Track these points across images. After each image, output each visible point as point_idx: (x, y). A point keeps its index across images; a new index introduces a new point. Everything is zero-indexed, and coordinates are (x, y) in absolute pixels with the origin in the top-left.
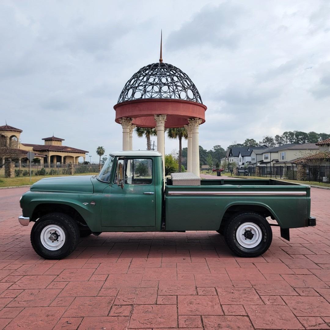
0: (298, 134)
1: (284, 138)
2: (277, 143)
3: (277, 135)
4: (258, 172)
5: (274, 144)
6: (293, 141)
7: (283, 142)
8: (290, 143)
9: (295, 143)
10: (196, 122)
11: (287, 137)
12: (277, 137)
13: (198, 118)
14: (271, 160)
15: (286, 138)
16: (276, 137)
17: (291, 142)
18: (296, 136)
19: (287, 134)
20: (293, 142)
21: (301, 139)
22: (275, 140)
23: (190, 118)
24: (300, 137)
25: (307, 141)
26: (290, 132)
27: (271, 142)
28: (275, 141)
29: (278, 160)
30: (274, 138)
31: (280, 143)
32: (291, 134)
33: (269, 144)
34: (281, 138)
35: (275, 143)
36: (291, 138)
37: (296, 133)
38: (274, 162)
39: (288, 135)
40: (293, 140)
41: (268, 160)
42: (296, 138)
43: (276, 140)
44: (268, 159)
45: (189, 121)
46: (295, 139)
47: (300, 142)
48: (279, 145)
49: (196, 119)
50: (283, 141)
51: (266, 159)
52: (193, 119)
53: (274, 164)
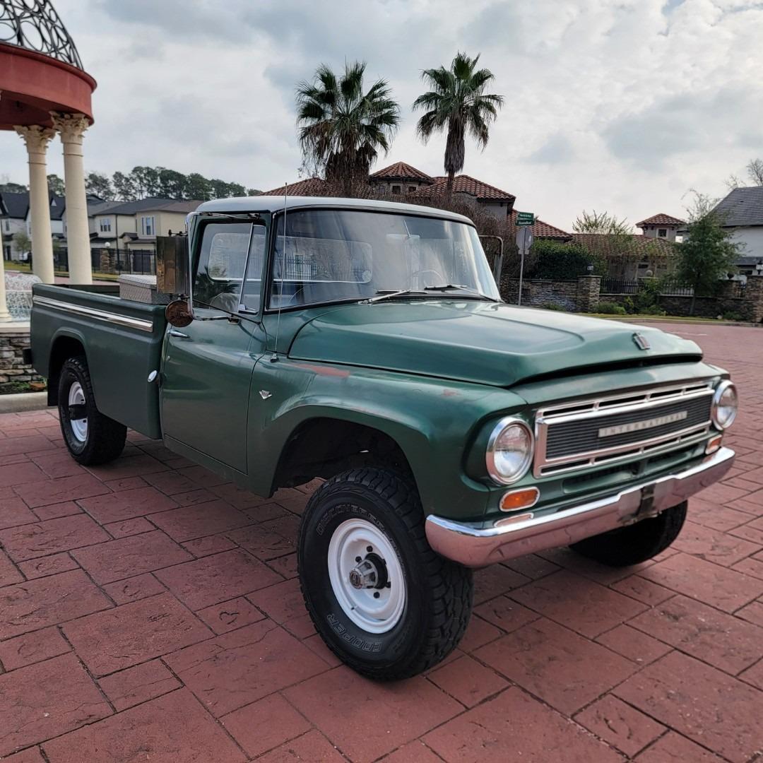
0: (167, 175)
1: (134, 180)
2: (119, 193)
3: (117, 173)
4: (106, 264)
5: (109, 193)
6: (154, 192)
7: (133, 191)
8: (149, 195)
9: (159, 195)
10: (77, 125)
11: (141, 179)
12: (118, 176)
13: (83, 116)
14: (120, 235)
15: (138, 181)
16: (115, 176)
17: (152, 192)
18: (161, 178)
19: (141, 172)
20: (155, 194)
21: (173, 187)
22: (113, 183)
23: (57, 111)
24: (172, 183)
25: (185, 193)
26: (148, 168)
27: (104, 187)
28: (112, 187)
29: (136, 234)
30: (111, 179)
31: (126, 193)
32: (151, 173)
33: (98, 192)
34: (127, 180)
35: (114, 192)
36: (151, 184)
37: (162, 171)
38: (127, 239)
39: (142, 175)
40: (157, 188)
41: (112, 234)
42: (161, 185)
43: (116, 185)
44: (109, 230)
45: (55, 118)
46: (159, 186)
47: (170, 195)
48: (122, 197)
49: (75, 115)
50: (134, 188)
51: (105, 230)
52: (66, 116)
53: (126, 244)
